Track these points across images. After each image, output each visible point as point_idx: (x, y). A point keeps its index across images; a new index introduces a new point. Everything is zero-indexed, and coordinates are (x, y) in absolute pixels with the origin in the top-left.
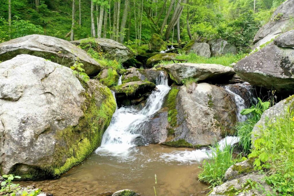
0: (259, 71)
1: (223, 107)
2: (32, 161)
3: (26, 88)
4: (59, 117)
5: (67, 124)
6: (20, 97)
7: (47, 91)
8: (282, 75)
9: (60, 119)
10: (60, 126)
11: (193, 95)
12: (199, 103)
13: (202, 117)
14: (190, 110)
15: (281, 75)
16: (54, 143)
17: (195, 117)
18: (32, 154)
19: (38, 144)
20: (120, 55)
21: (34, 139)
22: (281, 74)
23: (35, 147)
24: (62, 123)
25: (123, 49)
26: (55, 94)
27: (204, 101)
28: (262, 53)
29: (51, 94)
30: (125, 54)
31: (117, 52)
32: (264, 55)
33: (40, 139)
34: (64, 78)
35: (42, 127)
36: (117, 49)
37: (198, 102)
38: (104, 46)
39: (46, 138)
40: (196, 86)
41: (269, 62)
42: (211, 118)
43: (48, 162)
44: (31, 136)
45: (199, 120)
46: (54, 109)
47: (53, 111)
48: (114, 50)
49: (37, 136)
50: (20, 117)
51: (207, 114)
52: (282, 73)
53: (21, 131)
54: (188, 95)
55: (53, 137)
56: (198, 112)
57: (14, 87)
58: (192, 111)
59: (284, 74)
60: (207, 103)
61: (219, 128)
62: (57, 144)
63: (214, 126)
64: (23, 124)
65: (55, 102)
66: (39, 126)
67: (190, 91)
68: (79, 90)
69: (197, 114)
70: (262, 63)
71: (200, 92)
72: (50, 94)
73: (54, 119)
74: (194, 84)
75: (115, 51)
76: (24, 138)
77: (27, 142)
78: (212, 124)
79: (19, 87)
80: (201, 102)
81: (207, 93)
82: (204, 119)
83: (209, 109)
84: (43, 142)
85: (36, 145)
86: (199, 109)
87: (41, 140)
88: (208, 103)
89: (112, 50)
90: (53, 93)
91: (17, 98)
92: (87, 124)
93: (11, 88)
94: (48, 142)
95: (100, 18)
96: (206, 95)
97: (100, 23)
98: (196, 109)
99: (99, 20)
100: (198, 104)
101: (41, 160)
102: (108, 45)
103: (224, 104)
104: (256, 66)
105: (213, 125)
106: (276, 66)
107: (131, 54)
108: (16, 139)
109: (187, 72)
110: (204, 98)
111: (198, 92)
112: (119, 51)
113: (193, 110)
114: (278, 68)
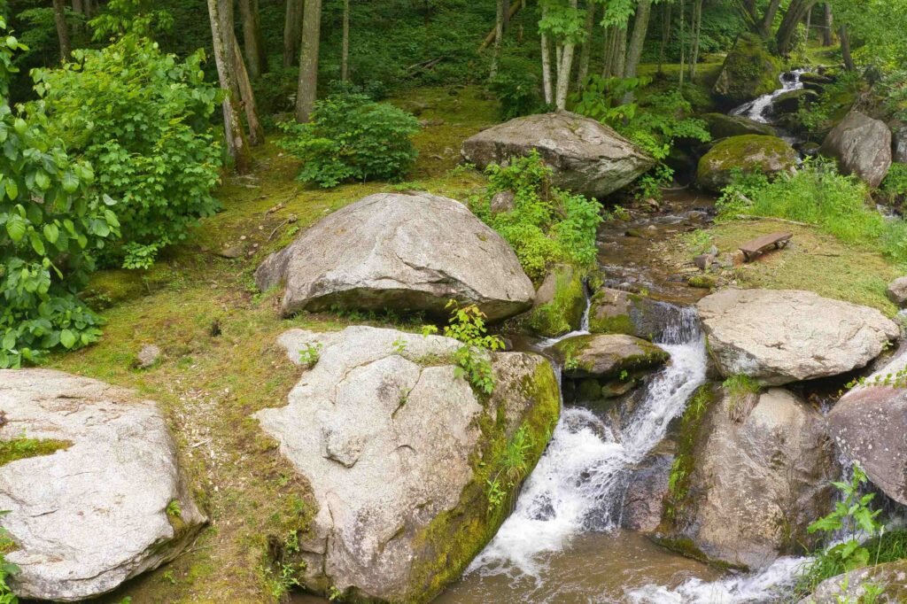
0: (861, 464)
1: (805, 474)
2: (375, 591)
3: (365, 441)
4: (422, 500)
5: (436, 511)
6: (357, 461)
7: (403, 444)
8: (898, 495)
9: (425, 502)
10: (422, 519)
11: (741, 431)
12: (750, 456)
13: (747, 495)
14: (724, 469)
15: (896, 495)
16: (410, 557)
17: (731, 492)
18: (374, 580)
19: (384, 561)
20: (613, 174)
21: (378, 553)
22: (898, 492)
23: (380, 568)
24: (428, 510)
25: (619, 159)
26: (416, 448)
27: (762, 450)
28: (882, 416)
29: (410, 447)
30: (630, 168)
31: (603, 169)
32: (884, 425)
33: (387, 553)
34: (437, 397)
35: (391, 528)
36: (603, 161)
37: (747, 452)
38: (566, 157)
39: (398, 548)
40: (755, 403)
41: (887, 449)
42: (766, 500)
43: (400, 592)
44: (374, 548)
45: (738, 501)
46: (413, 484)
47: (412, 489)
48: (593, 165)
49: (382, 546)
50: (357, 507)
51: (758, 489)
52: (901, 490)
53: (357, 537)
54: (729, 425)
55: (409, 545)
56: (740, 481)
57: (347, 443)
58: (728, 473)
59: (902, 491)
60: (769, 457)
61: (779, 529)
62: (416, 557)
63: (769, 523)
64: (361, 524)
65: (417, 465)
66: (386, 527)
67: (737, 416)
68: (468, 417)
69: (737, 485)
70: (874, 446)
71: (759, 423)
72: (407, 449)
73: (413, 507)
74: (750, 397)
75: (598, 166)
76: (363, 552)
77: (367, 559)
78: (766, 517)
79: (354, 440)
80: (756, 454)
81: (776, 429)
82: (750, 501)
83: (769, 475)
84: (392, 558)
85: (381, 564)
86: (745, 474)
87: (390, 553)
88: (774, 457)
89: (589, 165)
90: (412, 446)
91: (351, 462)
92: (480, 493)
93: (341, 442)
94: (400, 557)
95: (565, 53)
96: (773, 434)
97: (564, 66)
98: (737, 469)
99: (562, 57)
100: (746, 456)
101: (388, 590)
102: (578, 151)
103: (813, 464)
104: (858, 449)
105: (768, 520)
106: (896, 466)
107: (645, 163)
108: (351, 550)
109: (738, 361)
110: (766, 444)
111: (754, 423)
112: (607, 167)
113: (732, 469)
114: (898, 471)
